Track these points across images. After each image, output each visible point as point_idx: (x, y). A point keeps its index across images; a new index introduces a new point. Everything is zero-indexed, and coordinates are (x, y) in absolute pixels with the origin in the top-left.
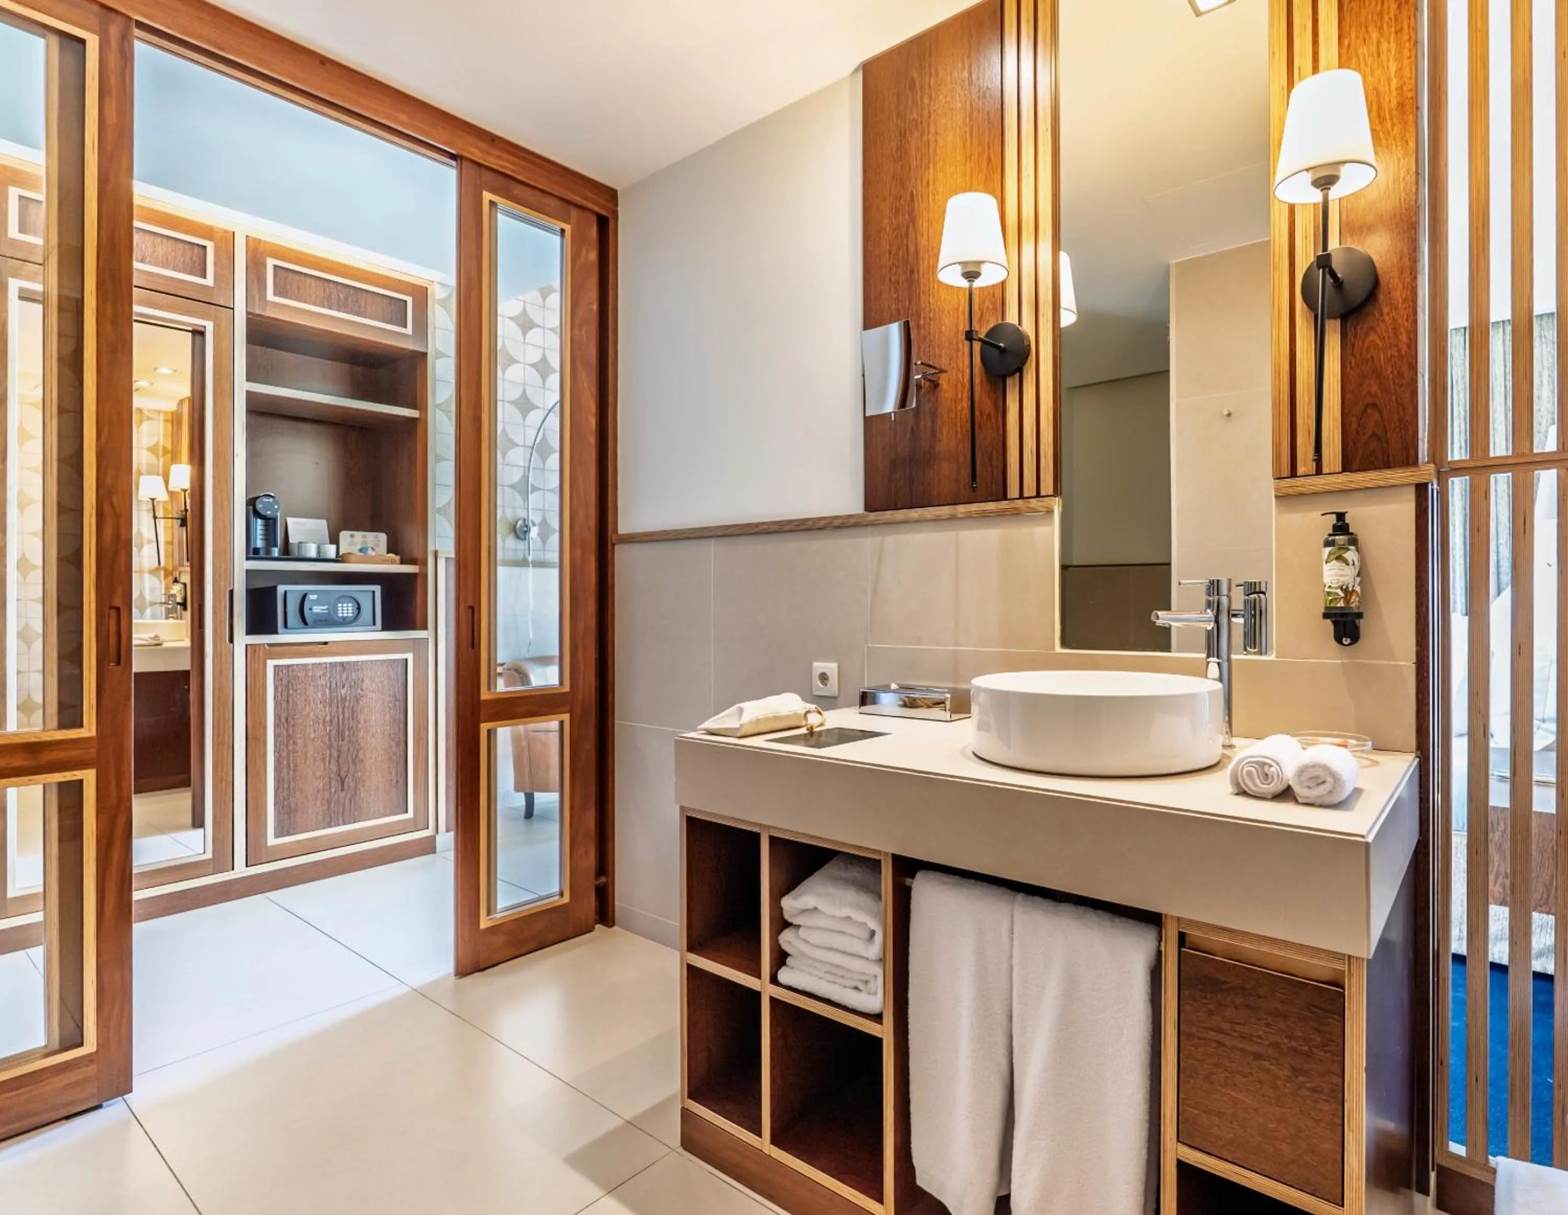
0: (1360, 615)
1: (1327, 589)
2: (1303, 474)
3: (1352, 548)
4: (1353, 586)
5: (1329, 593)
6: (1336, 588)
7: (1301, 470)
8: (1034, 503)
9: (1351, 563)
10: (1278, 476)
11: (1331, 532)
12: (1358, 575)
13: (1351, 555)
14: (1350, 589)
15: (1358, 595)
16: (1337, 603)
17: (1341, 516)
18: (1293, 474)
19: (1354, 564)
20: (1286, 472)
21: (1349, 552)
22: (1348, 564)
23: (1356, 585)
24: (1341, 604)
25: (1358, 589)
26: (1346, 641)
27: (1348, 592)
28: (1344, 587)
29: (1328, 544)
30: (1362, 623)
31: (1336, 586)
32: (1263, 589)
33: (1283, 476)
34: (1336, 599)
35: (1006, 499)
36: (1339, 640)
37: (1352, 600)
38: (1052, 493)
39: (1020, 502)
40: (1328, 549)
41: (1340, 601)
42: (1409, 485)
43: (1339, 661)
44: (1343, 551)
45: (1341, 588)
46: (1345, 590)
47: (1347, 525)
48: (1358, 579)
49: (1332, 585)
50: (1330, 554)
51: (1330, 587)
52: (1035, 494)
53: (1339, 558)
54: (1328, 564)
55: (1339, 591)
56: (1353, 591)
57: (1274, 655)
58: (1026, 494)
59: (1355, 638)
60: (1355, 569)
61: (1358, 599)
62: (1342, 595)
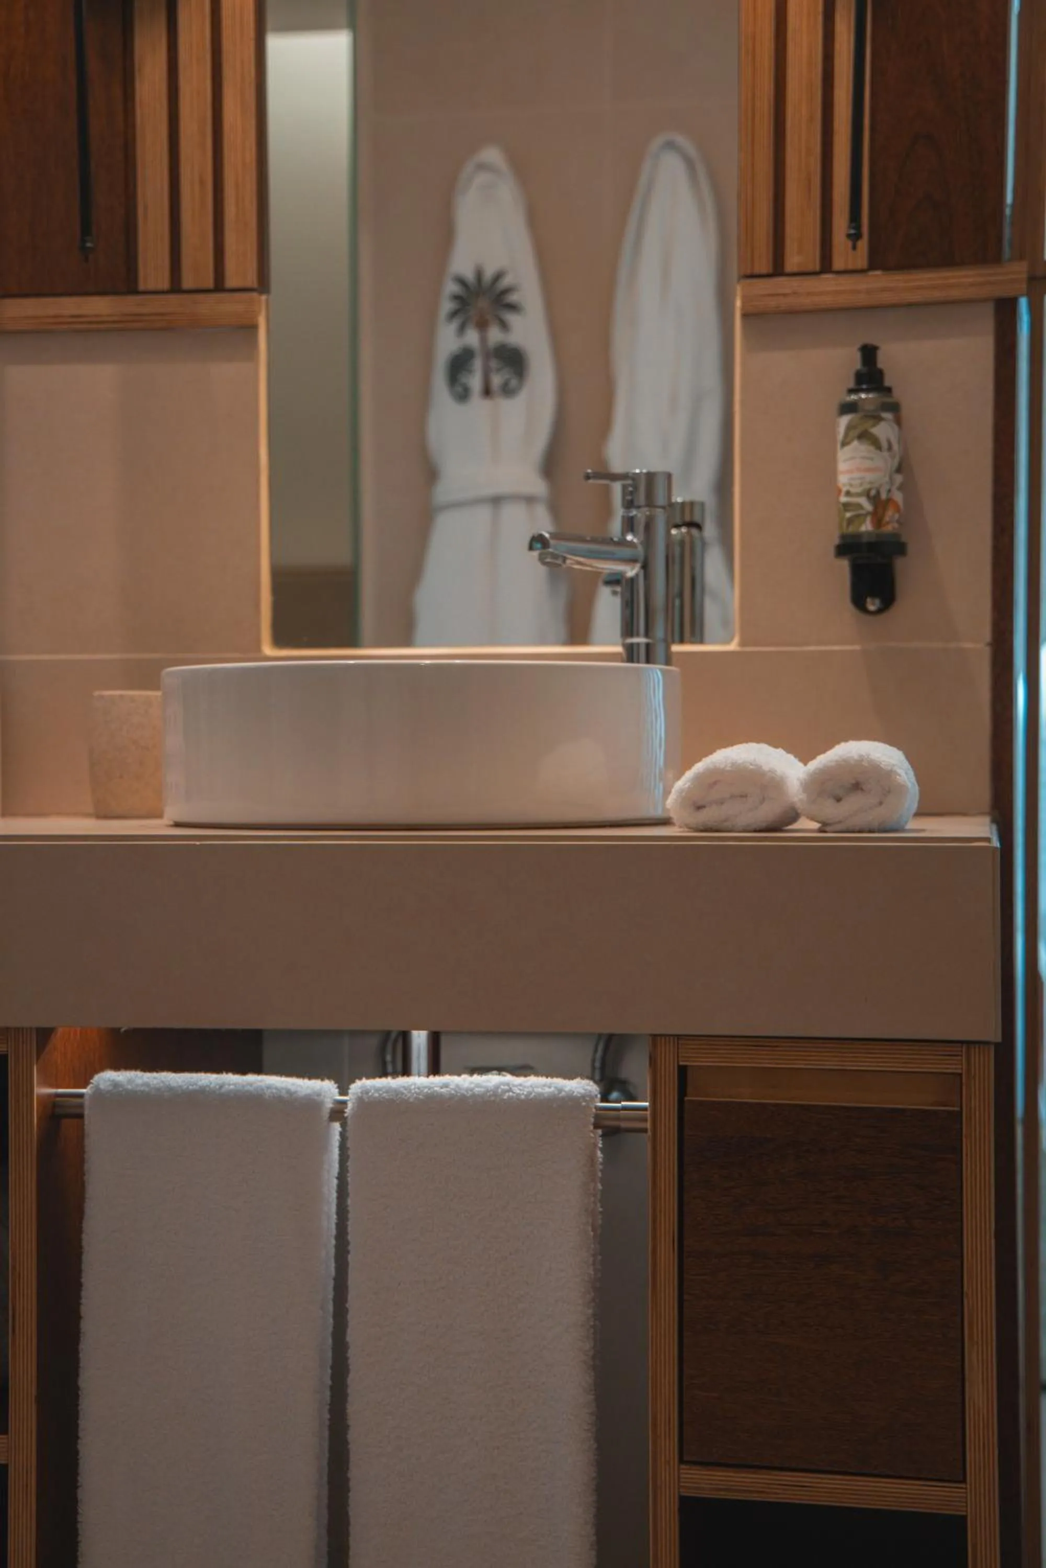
0: (899, 548)
1: (843, 499)
2: (795, 270)
3: (888, 415)
4: (889, 491)
5: (847, 506)
6: (858, 495)
7: (793, 261)
8: (210, 306)
9: (885, 445)
10: (749, 272)
11: (852, 385)
12: (899, 470)
13: (884, 430)
14: (884, 496)
15: (898, 509)
16: (860, 525)
17: (869, 353)
18: (778, 270)
19: (890, 448)
20: (763, 264)
21: (883, 424)
22: (879, 447)
23: (894, 489)
24: (867, 527)
25: (898, 497)
26: (872, 605)
27: (879, 503)
28: (873, 493)
29: (847, 408)
30: (900, 564)
31: (859, 490)
32: (697, 518)
33: (757, 271)
34: (858, 516)
35: (135, 292)
36: (858, 601)
37: (887, 519)
38: (255, 285)
39: (174, 298)
40: (844, 421)
41: (864, 521)
42: (985, 300)
43: (857, 647)
44: (871, 422)
45: (867, 494)
46: (875, 499)
47: (881, 373)
48: (899, 479)
49: (853, 490)
50: (849, 428)
51: (848, 493)
52: (210, 284)
53: (864, 436)
54: (847, 448)
55: (863, 501)
56: (889, 500)
57: (736, 640)
58: (188, 282)
59: (888, 600)
60: (893, 457)
61: (897, 516)
62: (868, 506)
